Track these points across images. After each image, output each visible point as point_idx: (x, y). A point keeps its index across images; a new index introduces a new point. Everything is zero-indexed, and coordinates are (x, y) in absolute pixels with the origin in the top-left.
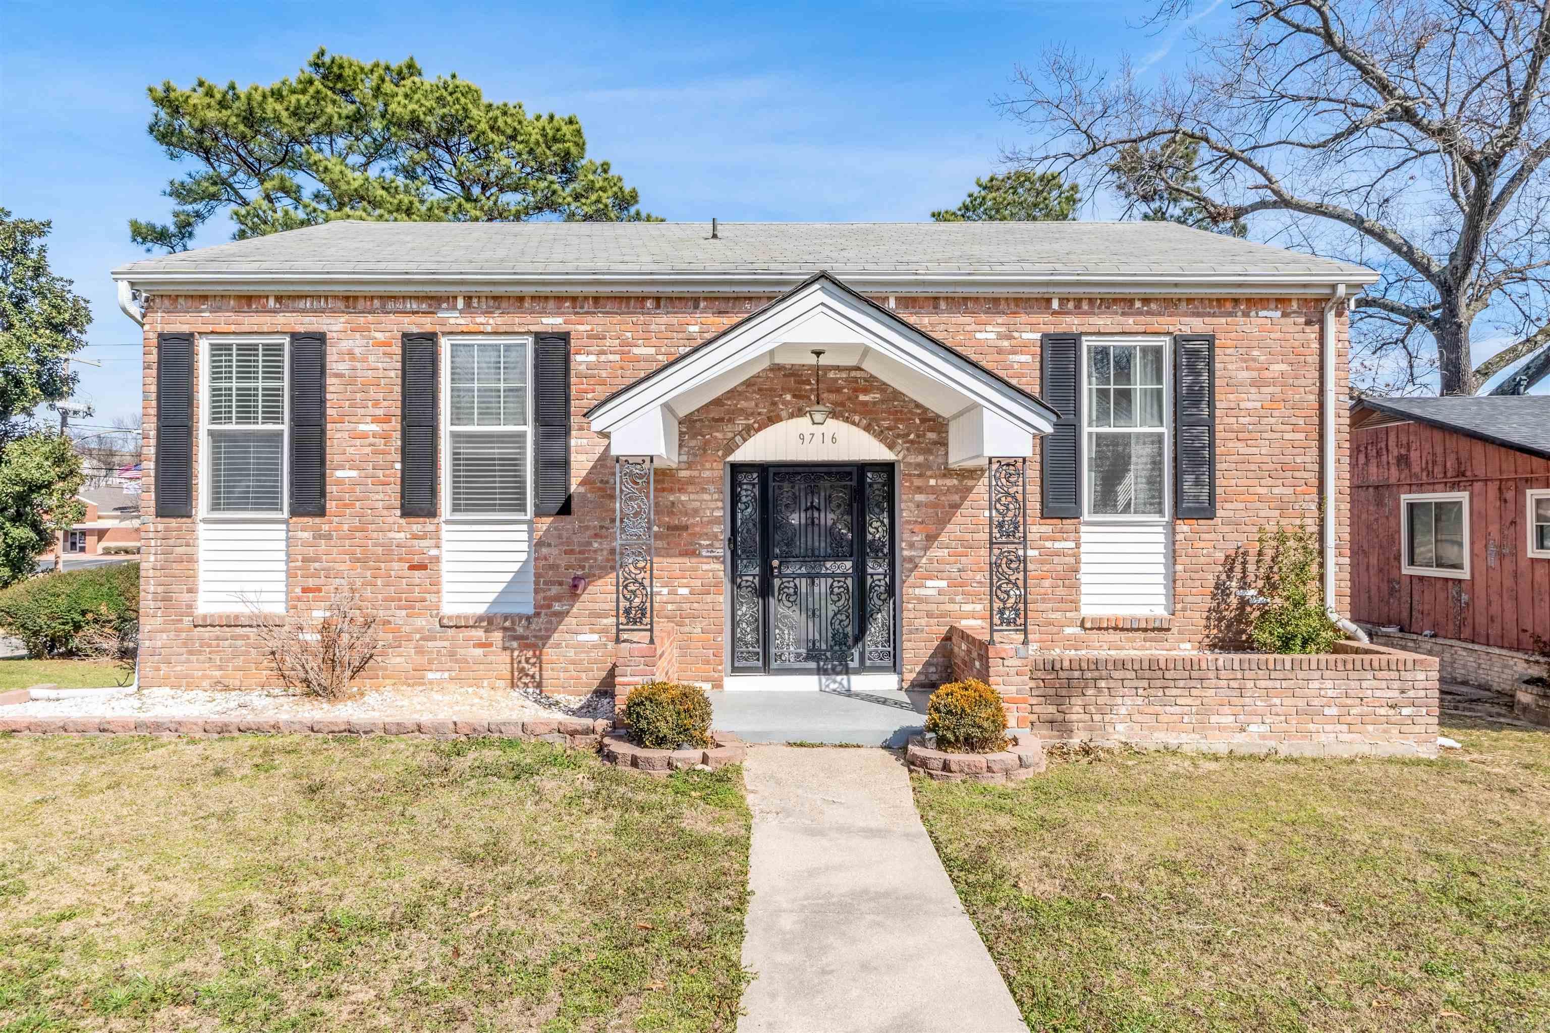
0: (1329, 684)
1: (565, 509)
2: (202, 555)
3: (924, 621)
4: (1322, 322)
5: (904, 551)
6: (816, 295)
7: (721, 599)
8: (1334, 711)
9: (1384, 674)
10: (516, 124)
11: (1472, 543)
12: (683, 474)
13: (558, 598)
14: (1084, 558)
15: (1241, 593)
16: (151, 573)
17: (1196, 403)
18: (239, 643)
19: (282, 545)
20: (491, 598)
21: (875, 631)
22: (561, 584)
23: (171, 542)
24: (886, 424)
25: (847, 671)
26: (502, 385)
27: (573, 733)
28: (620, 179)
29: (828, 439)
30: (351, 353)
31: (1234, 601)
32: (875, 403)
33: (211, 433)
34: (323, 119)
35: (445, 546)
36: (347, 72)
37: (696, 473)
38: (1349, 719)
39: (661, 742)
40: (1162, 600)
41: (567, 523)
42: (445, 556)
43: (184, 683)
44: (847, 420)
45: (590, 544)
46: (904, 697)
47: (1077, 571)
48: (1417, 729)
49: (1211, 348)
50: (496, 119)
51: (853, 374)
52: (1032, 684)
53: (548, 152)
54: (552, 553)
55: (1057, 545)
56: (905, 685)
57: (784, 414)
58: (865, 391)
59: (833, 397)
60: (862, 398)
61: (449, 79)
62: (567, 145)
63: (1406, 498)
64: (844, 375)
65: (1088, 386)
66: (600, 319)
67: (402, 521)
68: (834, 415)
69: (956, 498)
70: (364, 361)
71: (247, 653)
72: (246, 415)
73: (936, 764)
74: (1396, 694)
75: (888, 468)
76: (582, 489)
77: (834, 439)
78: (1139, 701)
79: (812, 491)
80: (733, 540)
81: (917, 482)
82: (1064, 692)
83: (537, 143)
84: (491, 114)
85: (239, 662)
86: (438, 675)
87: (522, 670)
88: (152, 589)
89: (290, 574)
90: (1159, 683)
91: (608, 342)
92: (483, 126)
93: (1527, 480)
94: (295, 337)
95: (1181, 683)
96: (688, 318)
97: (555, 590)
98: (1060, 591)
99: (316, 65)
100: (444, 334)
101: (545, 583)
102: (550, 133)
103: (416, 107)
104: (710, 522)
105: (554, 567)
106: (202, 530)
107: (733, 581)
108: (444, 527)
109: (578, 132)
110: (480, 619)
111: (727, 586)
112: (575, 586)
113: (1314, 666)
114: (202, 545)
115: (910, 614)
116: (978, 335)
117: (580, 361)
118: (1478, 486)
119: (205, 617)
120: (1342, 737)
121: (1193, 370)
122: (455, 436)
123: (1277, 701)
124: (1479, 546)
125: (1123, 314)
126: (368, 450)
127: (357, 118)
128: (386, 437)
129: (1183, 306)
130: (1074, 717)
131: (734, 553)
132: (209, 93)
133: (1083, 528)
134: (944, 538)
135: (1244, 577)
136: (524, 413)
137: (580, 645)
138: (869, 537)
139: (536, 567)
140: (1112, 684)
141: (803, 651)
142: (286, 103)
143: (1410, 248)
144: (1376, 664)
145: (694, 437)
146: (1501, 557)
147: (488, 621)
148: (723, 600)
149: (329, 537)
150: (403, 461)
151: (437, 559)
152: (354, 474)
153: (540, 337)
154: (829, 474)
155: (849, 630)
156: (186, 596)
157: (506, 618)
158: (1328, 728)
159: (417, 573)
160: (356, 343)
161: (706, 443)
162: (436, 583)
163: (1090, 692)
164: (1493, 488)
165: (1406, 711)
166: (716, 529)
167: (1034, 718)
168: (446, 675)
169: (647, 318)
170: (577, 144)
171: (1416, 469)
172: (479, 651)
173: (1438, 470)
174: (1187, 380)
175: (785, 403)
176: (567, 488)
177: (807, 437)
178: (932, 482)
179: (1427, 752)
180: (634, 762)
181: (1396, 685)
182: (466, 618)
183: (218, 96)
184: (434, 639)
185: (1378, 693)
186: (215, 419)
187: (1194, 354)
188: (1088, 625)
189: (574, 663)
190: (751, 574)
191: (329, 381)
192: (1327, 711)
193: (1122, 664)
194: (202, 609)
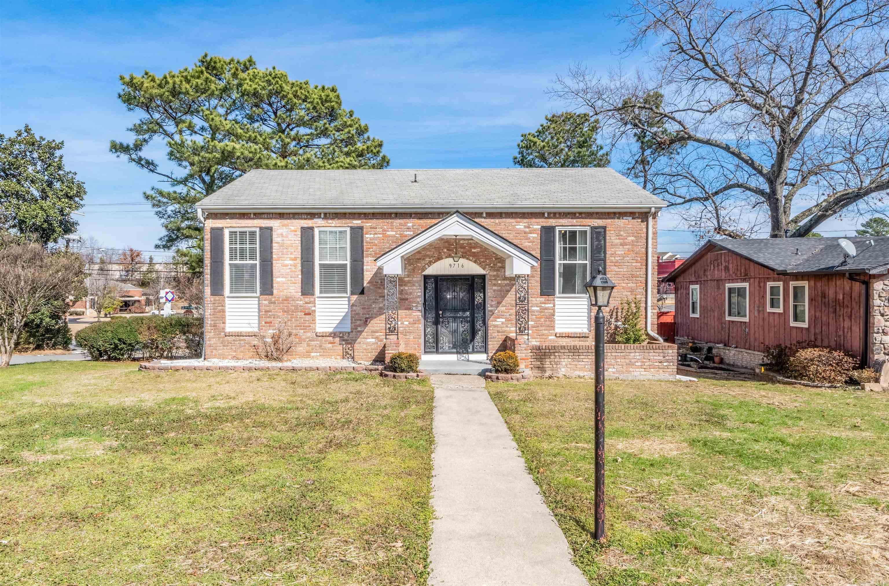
0: (637, 354)
1: (362, 292)
2: (227, 310)
3: (496, 334)
4: (647, 221)
5: (489, 308)
6: (455, 218)
7: (420, 326)
8: (639, 364)
9: (658, 351)
10: (306, 93)
11: (750, 306)
12: (406, 279)
13: (360, 326)
14: (556, 310)
15: (615, 323)
16: (209, 316)
17: (599, 252)
18: (242, 342)
19: (257, 306)
20: (335, 325)
21: (478, 338)
22: (361, 320)
23: (216, 305)
24: (482, 260)
25: (468, 353)
26: (338, 246)
27: (371, 370)
28: (359, 120)
29: (460, 265)
30: (282, 234)
31: (613, 326)
32: (478, 253)
33: (230, 264)
34: (209, 92)
35: (317, 306)
36: (218, 65)
37: (411, 279)
38: (645, 367)
39: (402, 371)
40: (586, 326)
41: (363, 298)
42: (317, 310)
43: (223, 357)
44: (467, 259)
45: (371, 305)
46: (488, 362)
47: (554, 315)
48: (669, 370)
49: (605, 231)
50: (297, 91)
51: (470, 241)
52: (531, 354)
53: (323, 108)
54: (358, 309)
55: (547, 306)
56: (489, 358)
57: (444, 257)
58: (474, 248)
59: (462, 250)
60: (473, 250)
61: (272, 70)
62: (333, 104)
63: (728, 285)
64: (466, 242)
65: (558, 246)
66: (375, 221)
67: (302, 297)
68: (463, 257)
69: (508, 288)
70: (287, 237)
71: (245, 346)
72: (242, 258)
73: (494, 377)
74: (662, 358)
75: (483, 277)
76: (368, 285)
77: (462, 266)
78: (570, 360)
79: (455, 286)
80: (425, 304)
81: (494, 282)
82: (543, 357)
83: (318, 103)
84: (294, 89)
85: (242, 349)
86: (315, 354)
87: (347, 352)
88: (209, 322)
89: (260, 317)
90: (577, 354)
91: (378, 230)
92: (290, 96)
93: (767, 278)
94: (261, 228)
95: (585, 354)
96: (408, 220)
97: (358, 323)
98: (548, 323)
99: (203, 62)
100: (316, 227)
101: (355, 320)
102: (324, 98)
103: (257, 86)
104: (416, 297)
105: (358, 314)
106: (227, 301)
107: (425, 319)
108: (317, 299)
109: (338, 96)
110: (331, 333)
111: (423, 321)
112: (367, 321)
113: (632, 348)
114: (227, 306)
115: (491, 331)
116: (517, 227)
117: (368, 237)
118: (752, 280)
119: (229, 333)
120: (642, 373)
121: (598, 239)
122: (320, 264)
123: (619, 360)
124: (752, 307)
125: (572, 218)
126: (289, 271)
127: (225, 90)
128: (295, 266)
129: (595, 215)
130: (547, 366)
131: (425, 309)
132: (153, 80)
133: (556, 299)
134: (504, 303)
135: (617, 317)
136: (346, 257)
137: (368, 344)
138: (476, 303)
139: (351, 314)
140: (560, 354)
141: (451, 345)
142: (191, 84)
143: (752, 161)
144: (654, 347)
145: (410, 265)
146: (759, 311)
147: (334, 335)
148: (421, 326)
149: (274, 303)
150: (302, 275)
151: (315, 311)
152: (284, 279)
153: (352, 228)
154: (461, 279)
155: (468, 337)
156: (222, 325)
157: (340, 333)
158: (637, 370)
159: (307, 316)
160: (284, 231)
161: (415, 268)
162: (314, 320)
163: (552, 357)
164: (757, 280)
165: (665, 364)
166: (418, 300)
167: (532, 366)
168: (318, 354)
169: (392, 220)
170: (337, 103)
171: (731, 272)
172: (330, 345)
173: (739, 273)
174: (596, 243)
175: (444, 253)
176: (363, 284)
177: (453, 265)
178: (499, 282)
179: (671, 378)
180: (394, 377)
181: (661, 355)
182: (326, 333)
183: (158, 82)
184: (314, 341)
185: (655, 358)
186: (231, 259)
187: (599, 233)
188: (558, 335)
189: (365, 349)
190: (431, 316)
191: (274, 245)
192: (637, 364)
193: (563, 347)
194: (228, 330)
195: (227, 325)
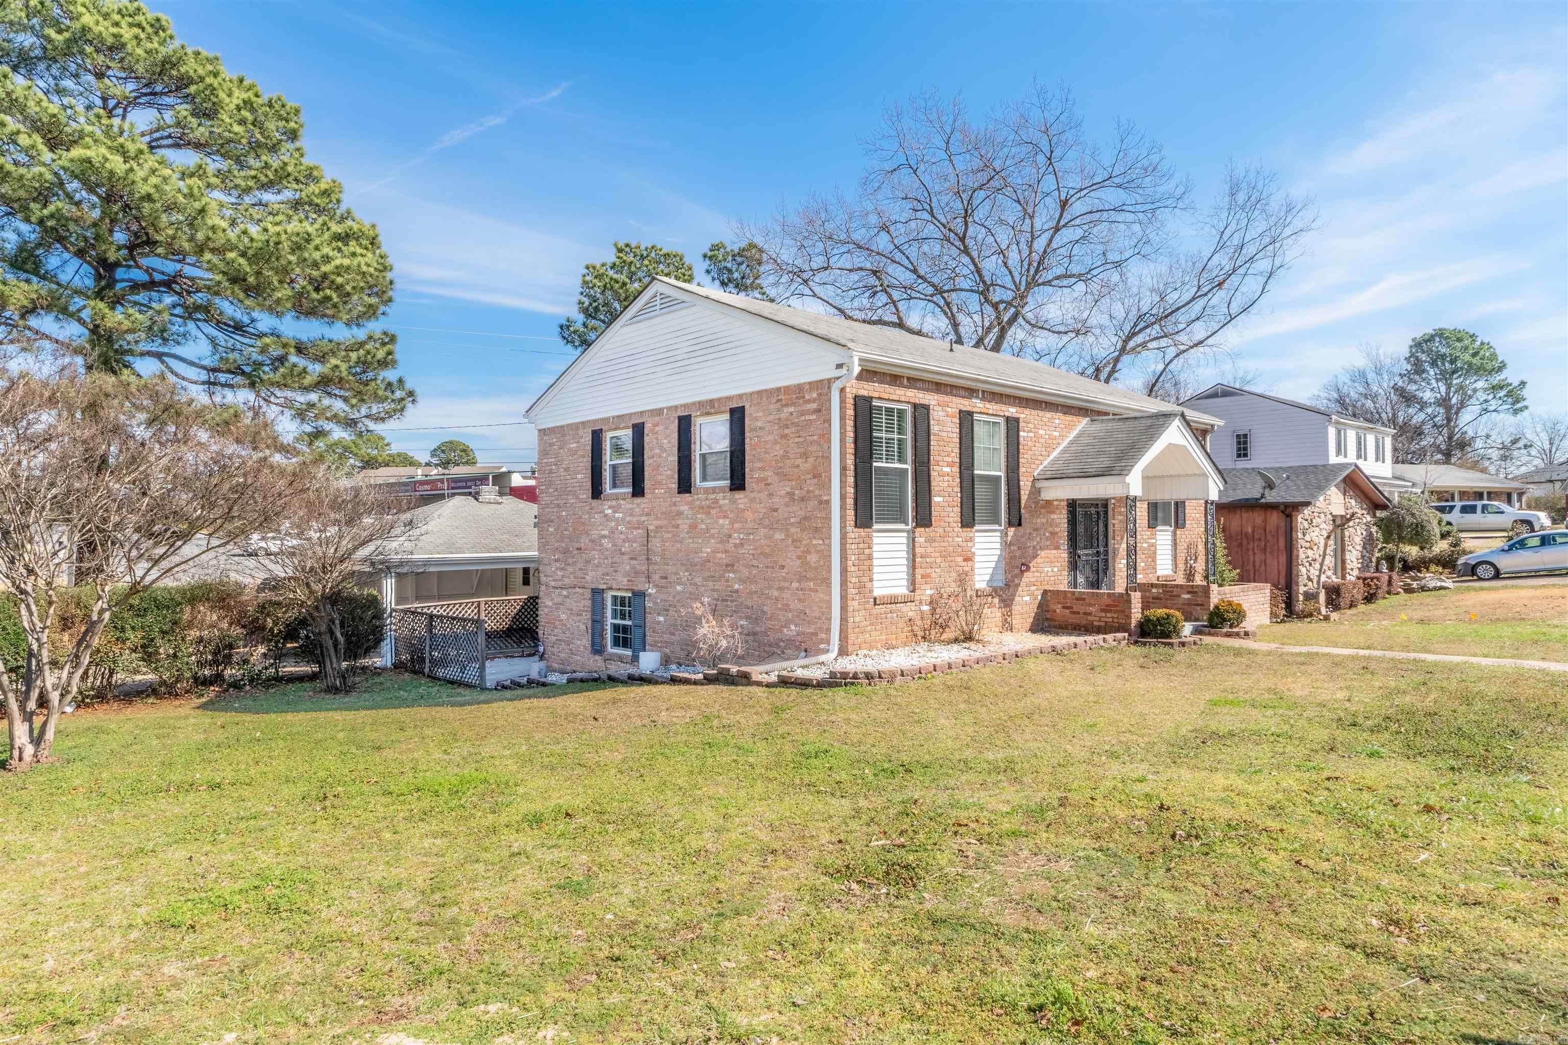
1: (1019, 523)
2: (875, 554)
12: (1055, 503)
13: (1015, 578)
14: (1157, 547)
15: (1190, 562)
18: (894, 615)
19: (905, 547)
20: (990, 578)
22: (1017, 567)
23: (862, 546)
26: (992, 446)
30: (940, 420)
33: (875, 469)
35: (977, 546)
37: (1059, 503)
40: (1171, 567)
41: (1020, 533)
42: (976, 553)
43: (870, 646)
45: (1026, 543)
47: (1156, 554)
54: (1015, 549)
55: (1152, 541)
67: (961, 531)
70: (944, 426)
72: (888, 459)
76: (1025, 511)
85: (894, 628)
87: (1006, 621)
89: (914, 566)
91: (1030, 425)
94: (915, 406)
96: (1055, 415)
97: (1013, 572)
100: (977, 412)
101: (1008, 570)
104: (1063, 531)
105: (1012, 558)
106: (876, 539)
108: (977, 534)
112: (1022, 569)
114: (876, 548)
117: (1023, 436)
126: (947, 485)
128: (953, 477)
136: (1002, 466)
137: (1024, 603)
139: (1007, 558)
147: (992, 592)
149: (932, 541)
150: (961, 492)
152: (942, 500)
153: (1008, 419)
156: (870, 585)
159: (966, 564)
160: (940, 414)
162: (973, 569)
169: (1043, 413)
172: (990, 611)
176: (1019, 510)
182: (984, 590)
186: (875, 459)
189: (1022, 614)
191: (931, 437)
194: (877, 593)
195: (876, 584)
